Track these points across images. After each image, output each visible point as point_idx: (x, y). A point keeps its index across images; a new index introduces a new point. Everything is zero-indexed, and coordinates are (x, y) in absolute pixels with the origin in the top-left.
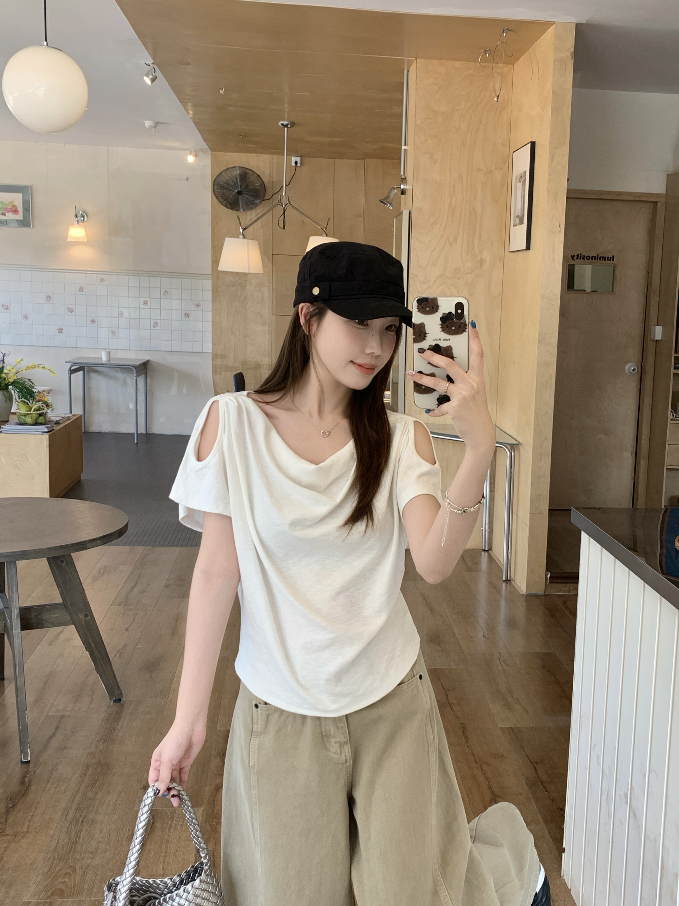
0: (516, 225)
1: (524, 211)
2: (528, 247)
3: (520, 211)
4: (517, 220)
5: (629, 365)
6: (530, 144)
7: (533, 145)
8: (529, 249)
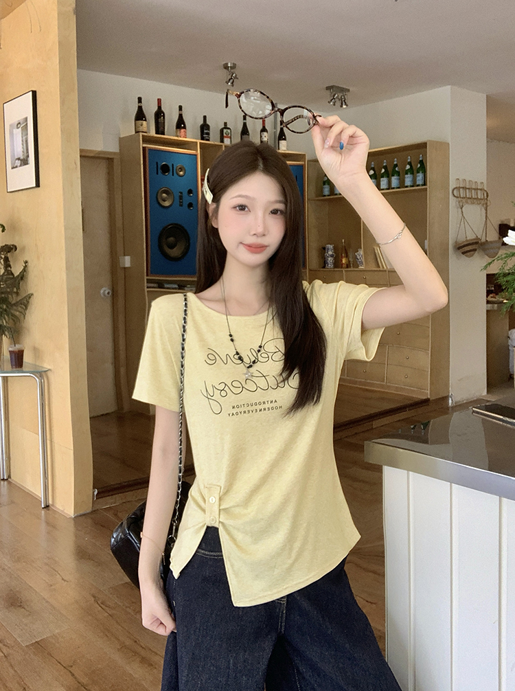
0: (16, 167)
1: (28, 152)
2: (38, 185)
3: (22, 153)
4: (18, 163)
5: (104, 289)
6: (31, 92)
7: (34, 93)
8: (39, 186)
